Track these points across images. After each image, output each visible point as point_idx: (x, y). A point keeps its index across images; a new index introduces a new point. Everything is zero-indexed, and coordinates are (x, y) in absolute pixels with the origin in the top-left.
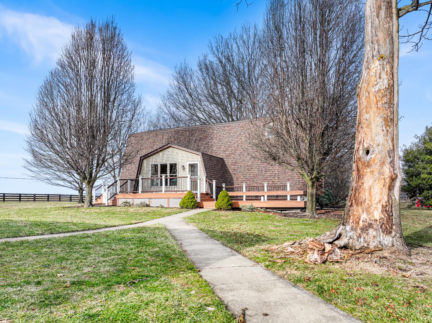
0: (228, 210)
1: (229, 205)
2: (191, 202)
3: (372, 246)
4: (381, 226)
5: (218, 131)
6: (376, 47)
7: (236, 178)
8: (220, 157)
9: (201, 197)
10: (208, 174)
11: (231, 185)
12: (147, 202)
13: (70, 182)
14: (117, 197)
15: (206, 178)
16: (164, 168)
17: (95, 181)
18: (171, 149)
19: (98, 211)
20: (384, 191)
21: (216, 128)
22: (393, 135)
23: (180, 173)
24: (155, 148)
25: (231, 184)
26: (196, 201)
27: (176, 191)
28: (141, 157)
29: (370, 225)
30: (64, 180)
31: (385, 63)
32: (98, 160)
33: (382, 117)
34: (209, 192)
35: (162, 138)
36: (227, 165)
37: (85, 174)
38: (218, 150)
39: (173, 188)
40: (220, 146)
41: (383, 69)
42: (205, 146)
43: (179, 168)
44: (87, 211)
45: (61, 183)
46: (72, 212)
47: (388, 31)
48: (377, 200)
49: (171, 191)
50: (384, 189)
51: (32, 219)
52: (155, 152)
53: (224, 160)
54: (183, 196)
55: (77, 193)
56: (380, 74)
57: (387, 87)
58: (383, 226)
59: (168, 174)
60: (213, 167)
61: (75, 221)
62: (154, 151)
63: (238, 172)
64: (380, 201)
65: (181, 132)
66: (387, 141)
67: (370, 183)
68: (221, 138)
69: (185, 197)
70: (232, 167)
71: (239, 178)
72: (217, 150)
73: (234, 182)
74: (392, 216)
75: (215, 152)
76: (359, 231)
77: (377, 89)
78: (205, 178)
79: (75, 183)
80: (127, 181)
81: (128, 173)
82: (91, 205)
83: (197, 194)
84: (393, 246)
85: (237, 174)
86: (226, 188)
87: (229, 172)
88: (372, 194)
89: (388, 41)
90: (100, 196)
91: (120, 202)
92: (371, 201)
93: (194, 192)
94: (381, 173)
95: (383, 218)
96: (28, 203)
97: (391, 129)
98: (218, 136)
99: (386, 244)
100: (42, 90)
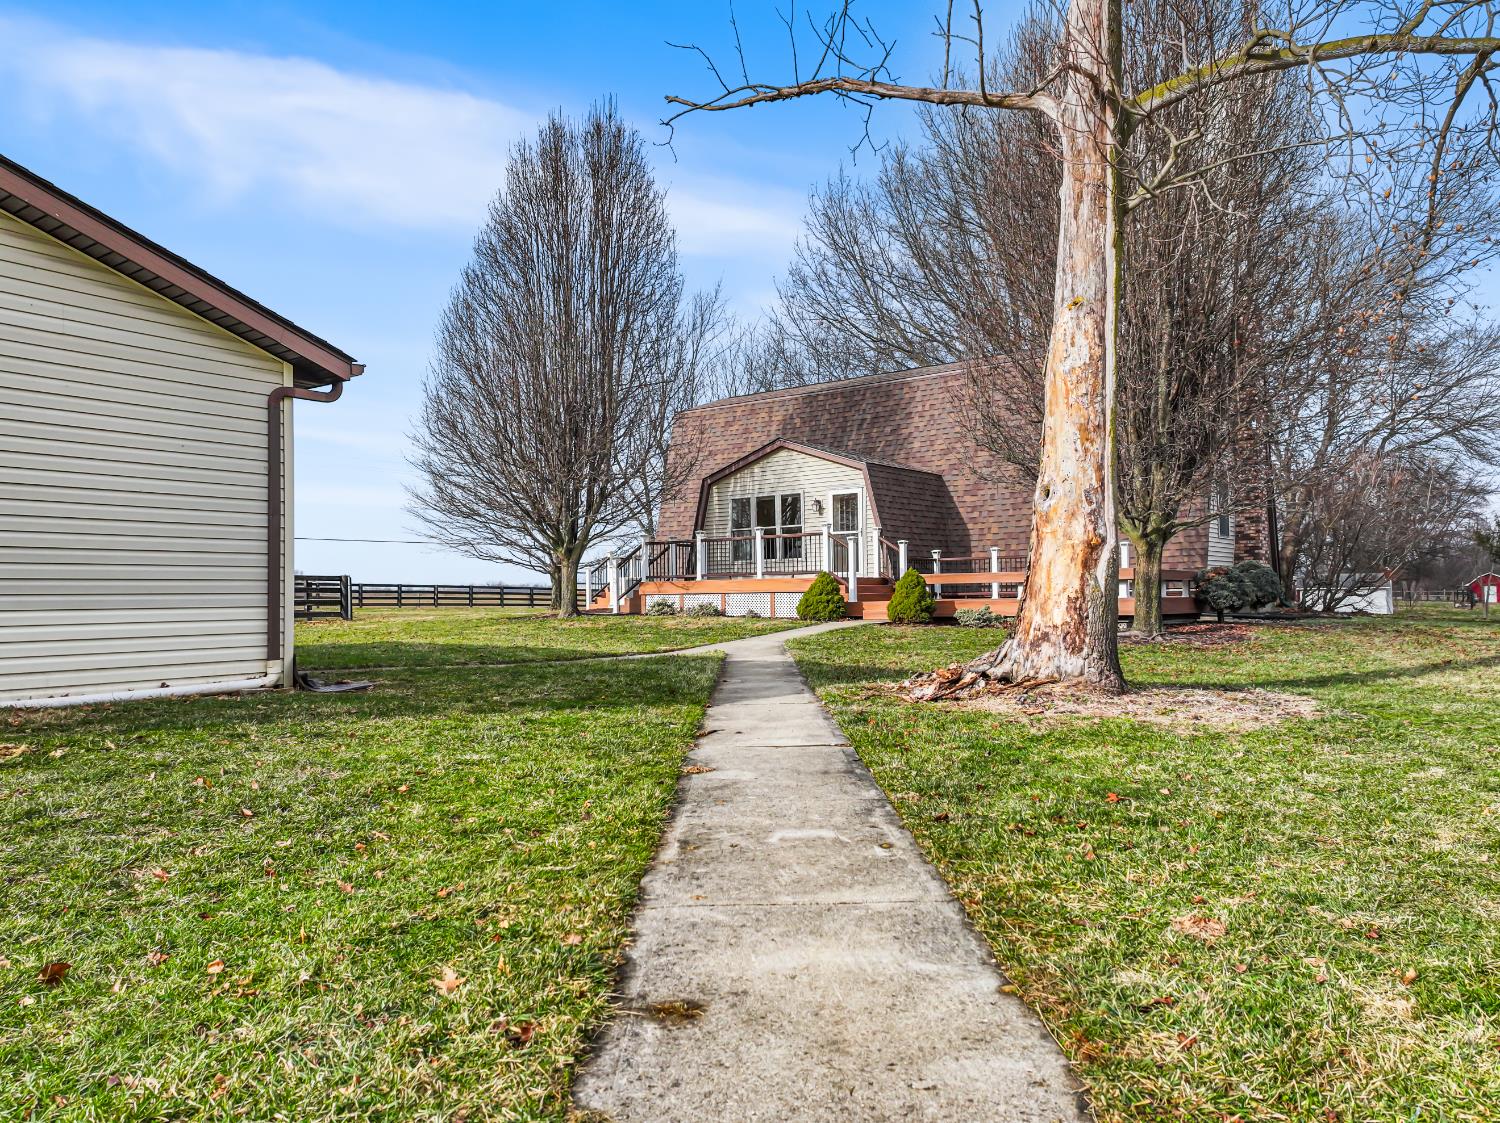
0: (921, 623)
1: (922, 611)
2: (828, 602)
3: (1042, 676)
4: (1065, 638)
5: (928, 392)
6: (1070, 281)
7: (977, 531)
8: (934, 470)
9: (859, 590)
10: (888, 522)
11: (964, 554)
12: (717, 602)
13: (527, 550)
14: (641, 590)
15: (881, 535)
16: (765, 506)
17: (583, 548)
18: (783, 454)
19: (589, 625)
20: (1072, 569)
21: (921, 383)
22: (1102, 458)
23: (809, 521)
24: (749, 449)
25: (963, 550)
26: (842, 598)
27: (793, 574)
28: (704, 480)
29: (1045, 637)
30: (511, 543)
31: (1081, 315)
32: (590, 492)
33: (1074, 424)
34: (890, 575)
35: (767, 419)
36: (952, 494)
37: (558, 530)
38: (925, 449)
39: (791, 564)
40: (933, 438)
41: (1078, 326)
42: (890, 438)
43: (807, 508)
44: (564, 626)
45: (504, 552)
46: (527, 628)
47: (1093, 246)
48: (1060, 587)
49: (780, 573)
50: (1073, 565)
51: (441, 641)
52: (741, 464)
53: (945, 479)
54: (806, 588)
55: (546, 581)
56: (1073, 338)
57: (1088, 362)
58: (1068, 637)
59: (778, 527)
60: (905, 501)
61: (531, 644)
62: (747, 457)
63: (985, 514)
64: (1065, 590)
65: (821, 398)
66: (1085, 471)
67: (1050, 555)
68: (936, 413)
69: (811, 589)
70: (968, 498)
71: (986, 531)
72: (923, 449)
73: (973, 544)
74: (1087, 617)
75: (918, 455)
76: (1027, 648)
77: (1067, 368)
78: (876, 535)
79: (540, 554)
80: (667, 549)
81: (675, 524)
82: (576, 610)
83: (847, 579)
84: (1082, 674)
85: (982, 520)
86: (942, 563)
87: (958, 513)
88: (1052, 576)
89: (1092, 267)
90: (603, 590)
91: (649, 602)
92: (1049, 589)
93: (840, 575)
94: (1068, 536)
95: (1067, 623)
96: (421, 611)
97: (1096, 446)
98: (927, 408)
99: (1069, 671)
100: (449, 318)
